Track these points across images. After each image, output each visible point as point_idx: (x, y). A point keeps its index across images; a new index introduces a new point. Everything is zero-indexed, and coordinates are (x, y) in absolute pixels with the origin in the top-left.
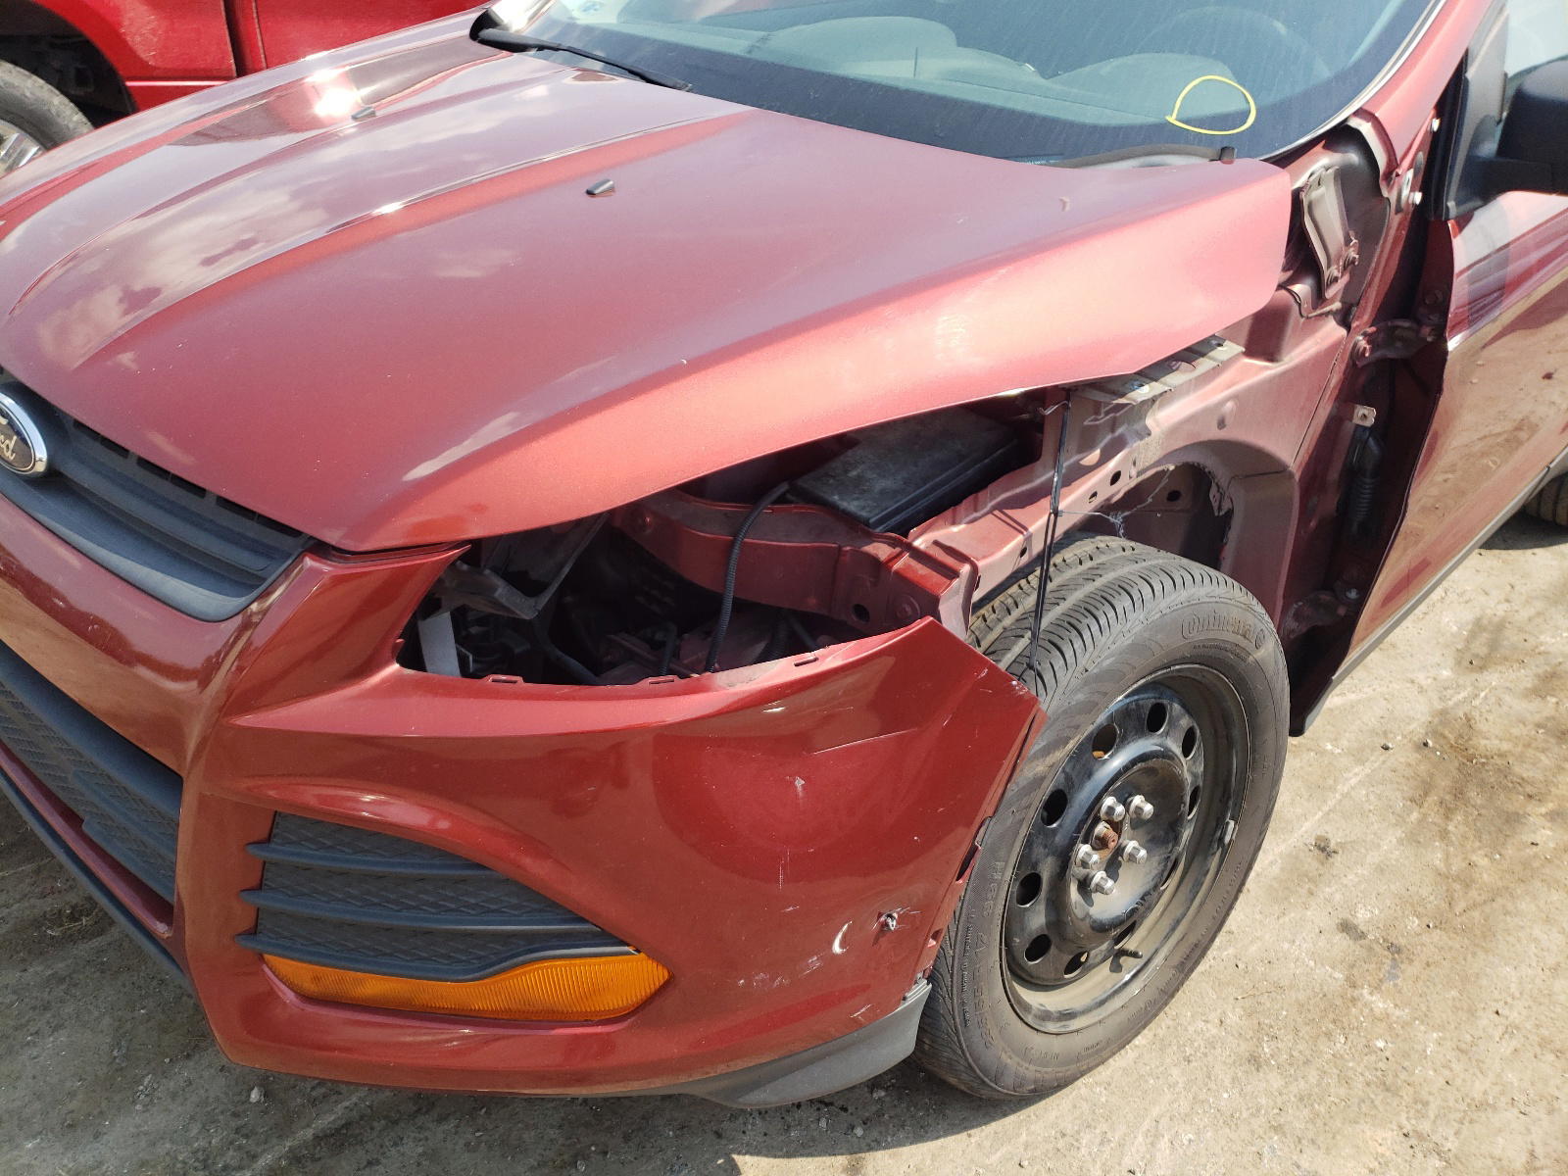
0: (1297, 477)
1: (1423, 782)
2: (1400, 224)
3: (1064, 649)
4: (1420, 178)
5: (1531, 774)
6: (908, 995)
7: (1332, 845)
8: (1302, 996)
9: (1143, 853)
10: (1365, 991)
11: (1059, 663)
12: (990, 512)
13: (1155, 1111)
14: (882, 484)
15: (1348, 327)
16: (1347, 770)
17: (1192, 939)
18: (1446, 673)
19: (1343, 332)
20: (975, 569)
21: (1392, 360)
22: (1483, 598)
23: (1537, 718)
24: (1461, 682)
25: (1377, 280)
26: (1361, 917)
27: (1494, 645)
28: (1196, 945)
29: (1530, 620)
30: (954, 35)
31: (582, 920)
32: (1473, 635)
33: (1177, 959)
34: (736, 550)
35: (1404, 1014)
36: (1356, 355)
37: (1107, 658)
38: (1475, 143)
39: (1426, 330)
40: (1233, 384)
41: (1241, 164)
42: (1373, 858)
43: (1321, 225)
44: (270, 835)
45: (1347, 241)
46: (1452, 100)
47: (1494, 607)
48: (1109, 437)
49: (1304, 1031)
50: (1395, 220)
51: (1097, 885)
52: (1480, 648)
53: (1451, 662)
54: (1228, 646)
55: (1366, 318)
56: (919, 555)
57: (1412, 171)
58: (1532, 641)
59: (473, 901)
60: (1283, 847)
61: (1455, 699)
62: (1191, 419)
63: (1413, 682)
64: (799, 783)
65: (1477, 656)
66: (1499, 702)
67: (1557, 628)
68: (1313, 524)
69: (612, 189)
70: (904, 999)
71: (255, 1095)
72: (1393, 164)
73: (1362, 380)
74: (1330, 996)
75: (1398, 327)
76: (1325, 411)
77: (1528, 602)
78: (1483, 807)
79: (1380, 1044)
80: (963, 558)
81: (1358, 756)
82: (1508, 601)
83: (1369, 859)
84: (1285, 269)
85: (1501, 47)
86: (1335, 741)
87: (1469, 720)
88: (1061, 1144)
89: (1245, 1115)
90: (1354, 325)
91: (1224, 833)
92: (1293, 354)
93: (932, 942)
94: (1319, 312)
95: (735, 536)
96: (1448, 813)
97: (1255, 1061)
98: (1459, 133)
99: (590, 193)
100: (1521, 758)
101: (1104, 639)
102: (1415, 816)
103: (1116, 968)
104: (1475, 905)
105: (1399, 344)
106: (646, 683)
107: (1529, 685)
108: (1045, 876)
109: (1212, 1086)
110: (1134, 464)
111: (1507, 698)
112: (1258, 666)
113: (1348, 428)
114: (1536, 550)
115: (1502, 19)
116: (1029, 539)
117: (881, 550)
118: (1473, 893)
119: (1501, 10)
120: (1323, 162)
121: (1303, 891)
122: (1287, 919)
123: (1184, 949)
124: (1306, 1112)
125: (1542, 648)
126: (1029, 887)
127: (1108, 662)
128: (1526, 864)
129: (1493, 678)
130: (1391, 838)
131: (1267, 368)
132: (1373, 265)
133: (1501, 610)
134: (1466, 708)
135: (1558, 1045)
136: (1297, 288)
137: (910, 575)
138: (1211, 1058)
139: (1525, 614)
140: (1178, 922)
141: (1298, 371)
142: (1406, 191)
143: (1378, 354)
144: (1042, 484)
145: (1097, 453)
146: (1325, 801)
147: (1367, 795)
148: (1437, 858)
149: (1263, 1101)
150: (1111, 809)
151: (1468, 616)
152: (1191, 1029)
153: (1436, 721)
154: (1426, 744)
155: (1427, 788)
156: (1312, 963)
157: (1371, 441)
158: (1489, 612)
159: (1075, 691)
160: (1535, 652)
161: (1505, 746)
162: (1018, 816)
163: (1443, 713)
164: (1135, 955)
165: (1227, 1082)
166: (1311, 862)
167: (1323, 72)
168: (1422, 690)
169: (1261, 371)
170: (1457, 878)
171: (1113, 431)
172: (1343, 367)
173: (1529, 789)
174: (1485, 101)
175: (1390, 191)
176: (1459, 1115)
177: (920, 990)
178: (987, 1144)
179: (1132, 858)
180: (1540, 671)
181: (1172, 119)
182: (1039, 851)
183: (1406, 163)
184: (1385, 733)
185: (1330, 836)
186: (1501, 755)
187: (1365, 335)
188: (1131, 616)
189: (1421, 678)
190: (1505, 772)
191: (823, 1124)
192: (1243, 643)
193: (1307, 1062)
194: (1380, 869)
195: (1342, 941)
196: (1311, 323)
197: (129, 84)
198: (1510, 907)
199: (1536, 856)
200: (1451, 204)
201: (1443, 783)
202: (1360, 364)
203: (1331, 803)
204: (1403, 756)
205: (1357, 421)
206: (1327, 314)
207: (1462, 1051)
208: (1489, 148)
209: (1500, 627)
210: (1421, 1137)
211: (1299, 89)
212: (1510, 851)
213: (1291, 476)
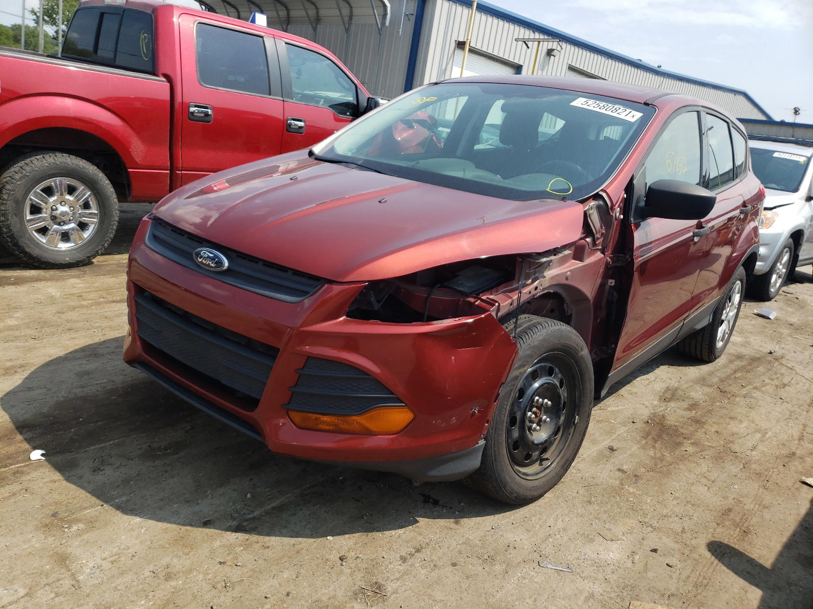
0: (592, 301)
1: (647, 432)
2: (617, 224)
3: (523, 338)
4: (622, 210)
5: (685, 432)
6: (479, 442)
7: (615, 448)
8: (605, 487)
9: (548, 419)
10: (627, 487)
11: (522, 342)
12: (501, 293)
13: (557, 513)
14: (468, 285)
15: (604, 254)
16: (620, 428)
17: (566, 457)
18: (656, 402)
19: (603, 256)
20: (499, 304)
21: (618, 266)
22: (670, 381)
23: (688, 416)
24: (661, 405)
25: (612, 240)
26: (625, 467)
27: (673, 395)
28: (568, 460)
29: (687, 388)
30: (474, 165)
31: (392, 394)
32: (665, 392)
33: (562, 463)
34: (429, 298)
35: (640, 492)
36: (607, 263)
37: (536, 341)
38: (638, 202)
39: (628, 256)
40: (570, 267)
41: (569, 202)
42: (629, 452)
43: (593, 221)
44: (304, 367)
45: (602, 227)
46: (629, 188)
47: (674, 383)
48: (534, 276)
49: (606, 495)
50: (616, 223)
51: (534, 428)
52: (668, 395)
53: (657, 398)
54: (573, 348)
55: (610, 252)
56: (483, 300)
57: (619, 208)
58: (687, 394)
59: (361, 387)
60: (597, 448)
61: (659, 410)
62: (557, 275)
63: (644, 404)
64: (453, 358)
65: (667, 398)
66: (675, 411)
67: (697, 391)
68: (599, 320)
69: (386, 201)
70: (478, 443)
71: (249, 496)
72: (613, 205)
73: (610, 273)
74: (614, 487)
75: (620, 256)
76: (599, 281)
77: (686, 382)
78: (668, 440)
79: (632, 499)
80: (496, 302)
81: (624, 424)
82: (679, 382)
83: (627, 453)
84: (583, 233)
85: (644, 174)
86: (615, 420)
87: (663, 416)
88: (525, 519)
89: (586, 515)
90: (606, 254)
91: (575, 419)
92: (587, 260)
93: (487, 425)
94: (594, 248)
95: (429, 295)
96: (656, 441)
97: (590, 502)
98: (633, 198)
99: (380, 202)
100: (682, 427)
101: (534, 336)
102: (644, 442)
103: (541, 464)
104: (664, 466)
105: (621, 262)
106: (414, 323)
107: (686, 407)
108: (518, 418)
109: (575, 508)
110: (541, 285)
111: (678, 410)
112: (582, 357)
113: (607, 287)
114: (690, 367)
115: (643, 168)
116: (513, 301)
117: (472, 300)
118: (664, 463)
119: (643, 164)
120: (593, 203)
121: (605, 460)
122: (599, 467)
123: (564, 460)
124: (607, 515)
125: (691, 397)
126: (513, 421)
127: (536, 343)
128: (683, 456)
129: (672, 404)
130: (635, 448)
131: (580, 264)
132: (610, 235)
133: (676, 385)
134: (663, 413)
135: (693, 503)
136: (588, 240)
137: (481, 305)
138: (574, 501)
139: (685, 386)
140: (561, 451)
141: (589, 265)
142: (617, 213)
143: (614, 265)
144: (515, 287)
145: (530, 280)
146: (612, 436)
147: (627, 435)
148: (652, 453)
149: (593, 512)
150: (538, 400)
151: (664, 386)
152: (567, 494)
153: (652, 416)
154: (648, 422)
155: (648, 434)
156: (608, 479)
157: (615, 293)
158: (672, 385)
159: (527, 350)
160: (688, 397)
161: (676, 424)
162: (511, 387)
163: (654, 414)
164: (547, 459)
165: (580, 507)
166: (608, 453)
167: (591, 179)
168: (647, 407)
169: (579, 264)
170: (659, 458)
171: (535, 275)
172: (604, 266)
173: (684, 436)
174: (640, 190)
175: (613, 213)
176: (658, 518)
177: (482, 442)
178: (501, 519)
179: (545, 421)
180: (690, 403)
181: (548, 190)
182: (516, 408)
183: (617, 206)
184: (633, 418)
185: (614, 446)
186: (675, 426)
187: (610, 257)
188: (542, 331)
189: (646, 403)
190: (676, 431)
191: (445, 511)
192: (578, 348)
193: (607, 503)
194: (631, 455)
195: (619, 474)
196: (593, 252)
197: (129, 170)
198: (677, 467)
199: (686, 454)
200: (632, 219)
201: (654, 433)
202: (609, 267)
203: (614, 437)
204: (639, 425)
205: (609, 284)
206: (598, 249)
207: (659, 503)
208: (642, 204)
209: (676, 389)
210: (645, 522)
211: (585, 183)
212: (677, 452)
213: (590, 301)
